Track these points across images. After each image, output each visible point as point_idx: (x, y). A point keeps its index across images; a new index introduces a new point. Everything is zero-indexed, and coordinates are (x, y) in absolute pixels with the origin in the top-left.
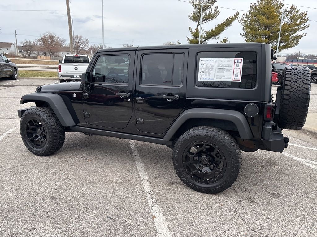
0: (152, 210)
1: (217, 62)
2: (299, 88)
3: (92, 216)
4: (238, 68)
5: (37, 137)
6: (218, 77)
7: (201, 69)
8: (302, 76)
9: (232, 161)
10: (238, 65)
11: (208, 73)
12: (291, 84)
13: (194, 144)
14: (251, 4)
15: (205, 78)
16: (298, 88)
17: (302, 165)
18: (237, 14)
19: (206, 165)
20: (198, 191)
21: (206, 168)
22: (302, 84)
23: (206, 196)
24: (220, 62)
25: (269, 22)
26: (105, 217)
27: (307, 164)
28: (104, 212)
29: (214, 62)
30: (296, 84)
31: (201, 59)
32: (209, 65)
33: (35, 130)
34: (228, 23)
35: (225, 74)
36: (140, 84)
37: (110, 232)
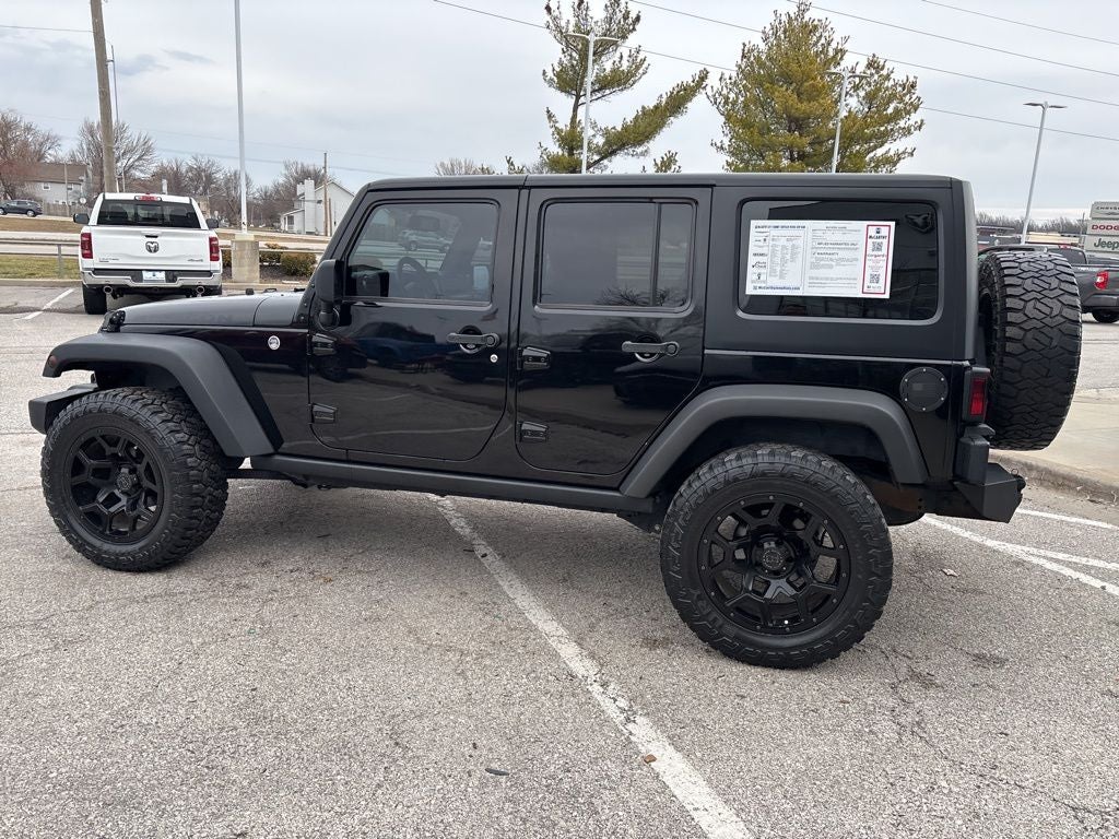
0: (631, 733)
1: (810, 234)
2: (1048, 319)
3: (431, 770)
4: (880, 253)
6: (814, 281)
7: (755, 255)
8: (1055, 283)
9: (872, 556)
10: (880, 245)
11: (778, 269)
12: (1025, 307)
14: (744, 45)
15: (769, 284)
16: (1046, 321)
17: (1019, 563)
18: (704, 76)
19: (777, 574)
21: (774, 583)
22: (1057, 308)
23: (784, 678)
24: (820, 233)
25: (804, 106)
26: (480, 772)
27: (1035, 561)
28: (471, 756)
29: (800, 232)
30: (1039, 305)
31: (754, 223)
32: (783, 242)
33: (105, 474)
35: (837, 271)
37: (524, 821)
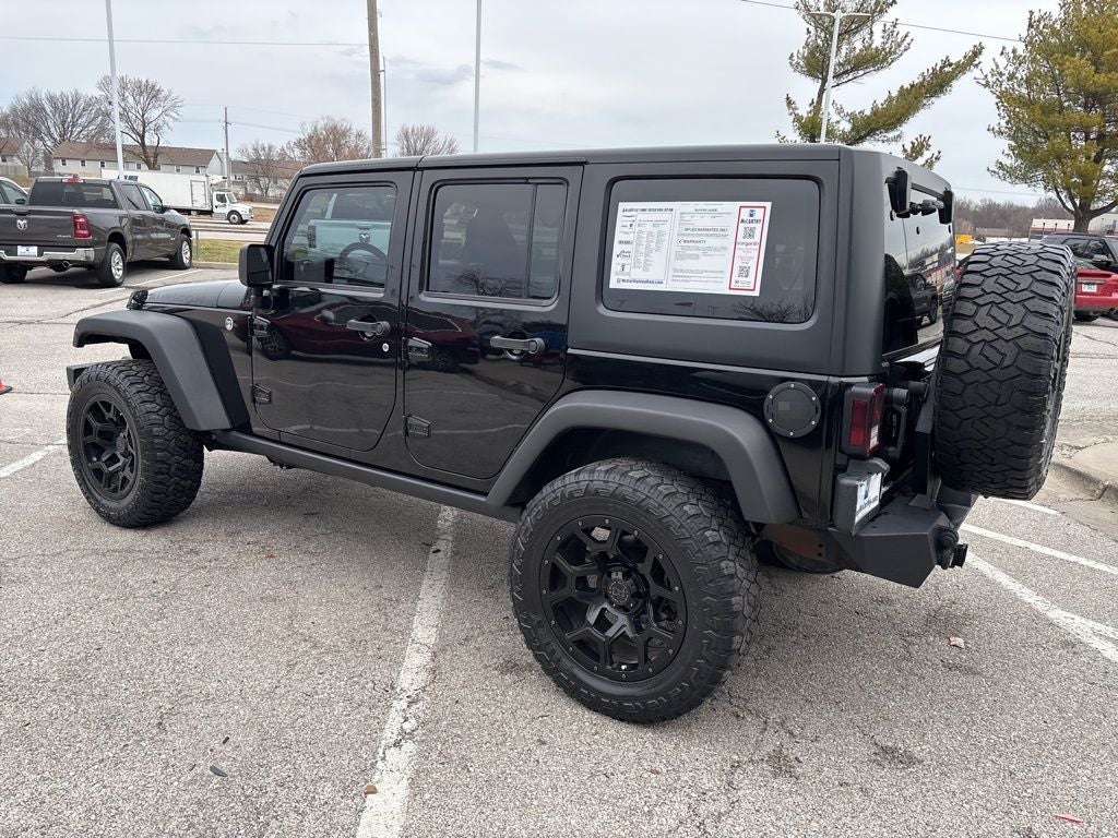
0: (383, 759)
1: (678, 217)
2: (1004, 329)
4: (751, 241)
5: (114, 459)
6: (680, 274)
7: (620, 242)
8: (1025, 282)
10: (753, 230)
11: (642, 258)
12: (976, 313)
13: (580, 524)
14: (1032, 13)
15: (633, 277)
16: (1003, 332)
18: (977, 52)
19: (624, 609)
20: (589, 708)
21: (622, 619)
22: (1018, 313)
24: (688, 217)
25: (1102, 78)
26: (204, 767)
27: (1096, 643)
28: (211, 750)
29: (667, 216)
30: (995, 312)
31: (622, 206)
32: (649, 227)
33: (109, 437)
34: (938, 82)
35: (704, 263)
36: (421, 291)
